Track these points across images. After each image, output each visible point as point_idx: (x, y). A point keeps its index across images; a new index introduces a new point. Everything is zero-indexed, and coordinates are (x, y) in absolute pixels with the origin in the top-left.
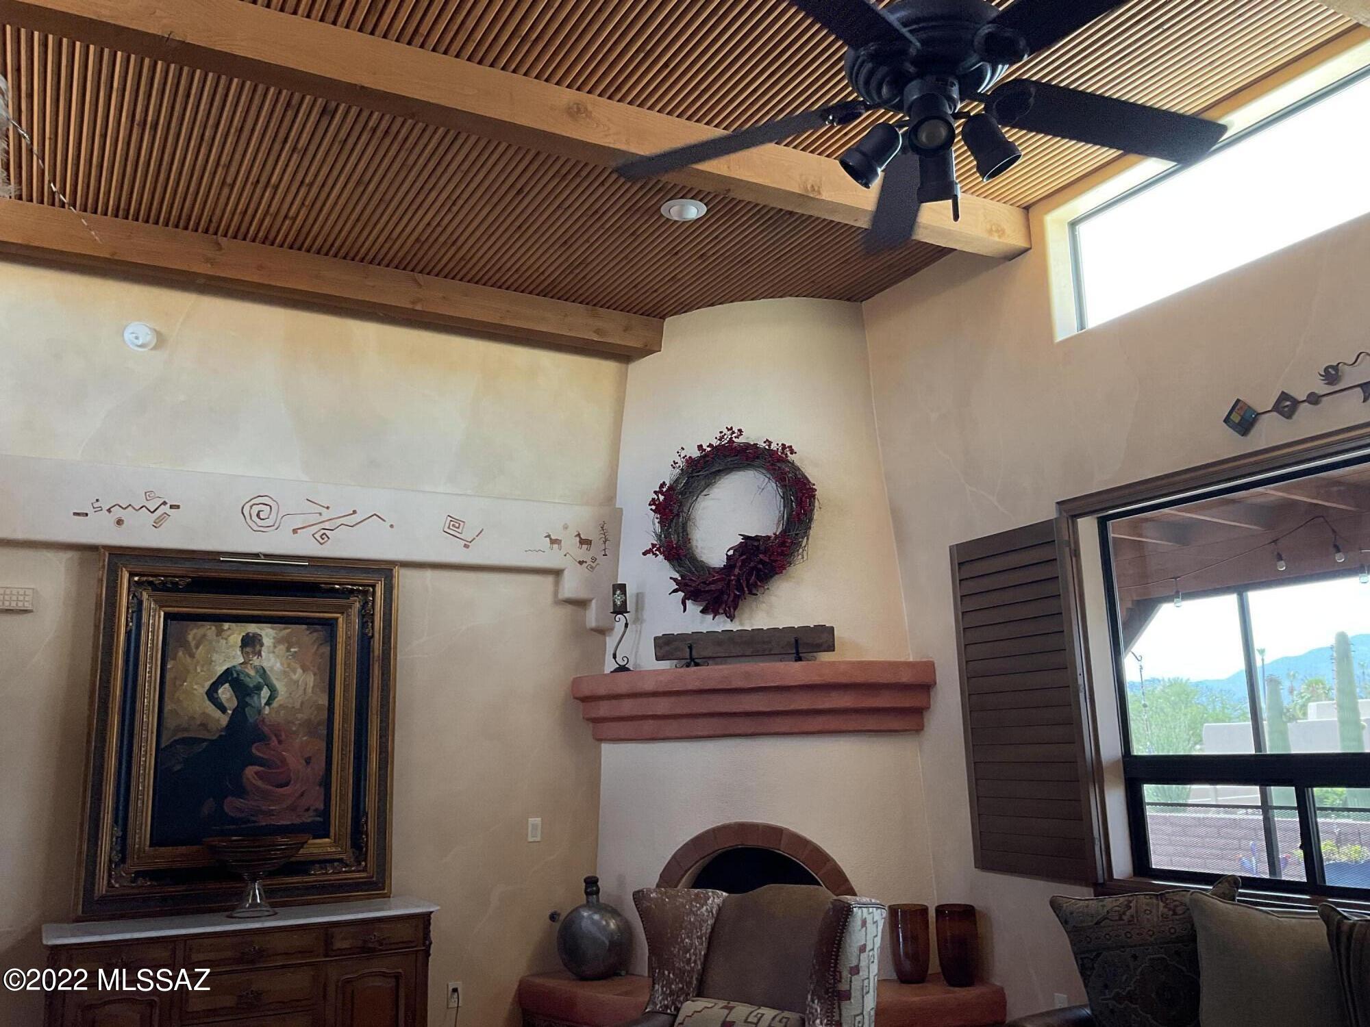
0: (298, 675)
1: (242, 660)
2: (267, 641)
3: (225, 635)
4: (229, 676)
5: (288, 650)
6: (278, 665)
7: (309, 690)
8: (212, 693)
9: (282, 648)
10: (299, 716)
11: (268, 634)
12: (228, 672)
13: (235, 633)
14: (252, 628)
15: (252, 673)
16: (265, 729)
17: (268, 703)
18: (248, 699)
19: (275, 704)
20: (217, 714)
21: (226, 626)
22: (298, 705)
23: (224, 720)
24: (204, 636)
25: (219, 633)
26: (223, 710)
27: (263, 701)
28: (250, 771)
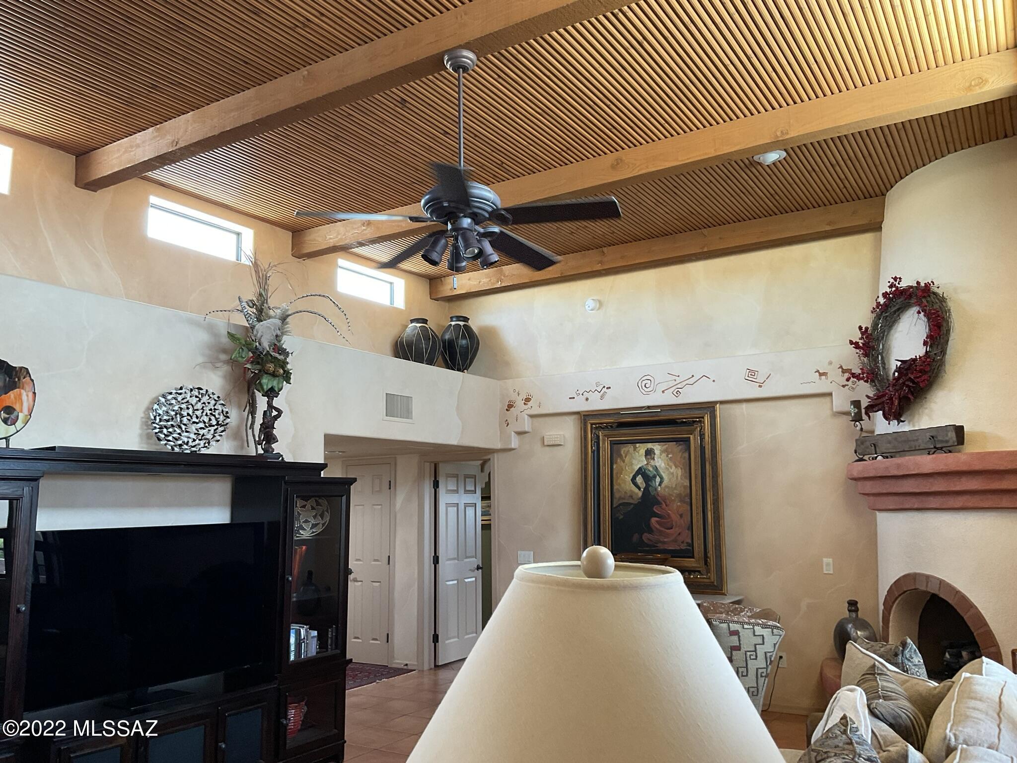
0: (673, 469)
1: (646, 463)
2: (657, 452)
3: (637, 450)
4: (640, 471)
5: (667, 456)
7: (679, 478)
8: (633, 480)
9: (664, 455)
10: (675, 491)
11: (657, 448)
12: (640, 469)
13: (642, 448)
14: (650, 446)
15: (651, 469)
16: (659, 498)
17: (660, 485)
18: (650, 483)
19: (663, 485)
20: (636, 490)
21: (638, 445)
22: (674, 486)
23: (640, 494)
24: (628, 451)
25: (635, 449)
26: (639, 488)
27: (657, 484)
28: (654, 520)
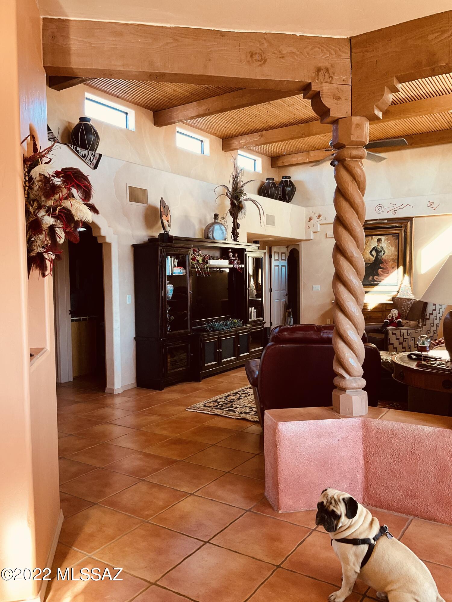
0: (390, 247)
1: (377, 245)
2: (383, 240)
3: (373, 239)
4: (374, 249)
5: (388, 242)
6: (385, 245)
7: (393, 251)
8: (371, 252)
9: (386, 241)
10: (391, 257)
11: (383, 238)
12: (374, 248)
14: (379, 237)
15: (379, 248)
16: (383, 261)
17: (383, 255)
18: (379, 254)
19: (385, 255)
20: (372, 257)
21: (373, 237)
22: (390, 255)
23: (374, 259)
24: (369, 240)
26: (373, 256)
27: (382, 254)
